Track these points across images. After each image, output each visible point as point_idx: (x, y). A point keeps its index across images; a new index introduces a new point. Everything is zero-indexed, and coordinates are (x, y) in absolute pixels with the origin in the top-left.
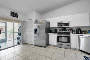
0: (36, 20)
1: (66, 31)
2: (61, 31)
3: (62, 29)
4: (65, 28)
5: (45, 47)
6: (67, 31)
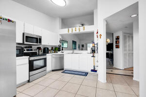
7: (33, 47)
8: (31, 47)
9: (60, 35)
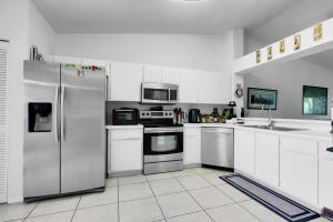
1: (164, 117)
2: (150, 117)
3: (152, 109)
4: (159, 108)
6: (168, 117)
7: (165, 107)
8: (161, 109)
9: (238, 74)
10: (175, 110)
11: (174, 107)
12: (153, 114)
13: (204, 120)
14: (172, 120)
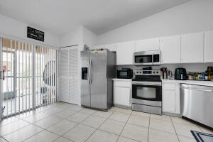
0: (86, 48)
2: (142, 74)
3: (144, 69)
5: (106, 110)
6: (156, 74)
7: (153, 68)
10: (162, 70)
11: (160, 67)
12: (144, 72)
13: (190, 78)
14: (159, 76)
